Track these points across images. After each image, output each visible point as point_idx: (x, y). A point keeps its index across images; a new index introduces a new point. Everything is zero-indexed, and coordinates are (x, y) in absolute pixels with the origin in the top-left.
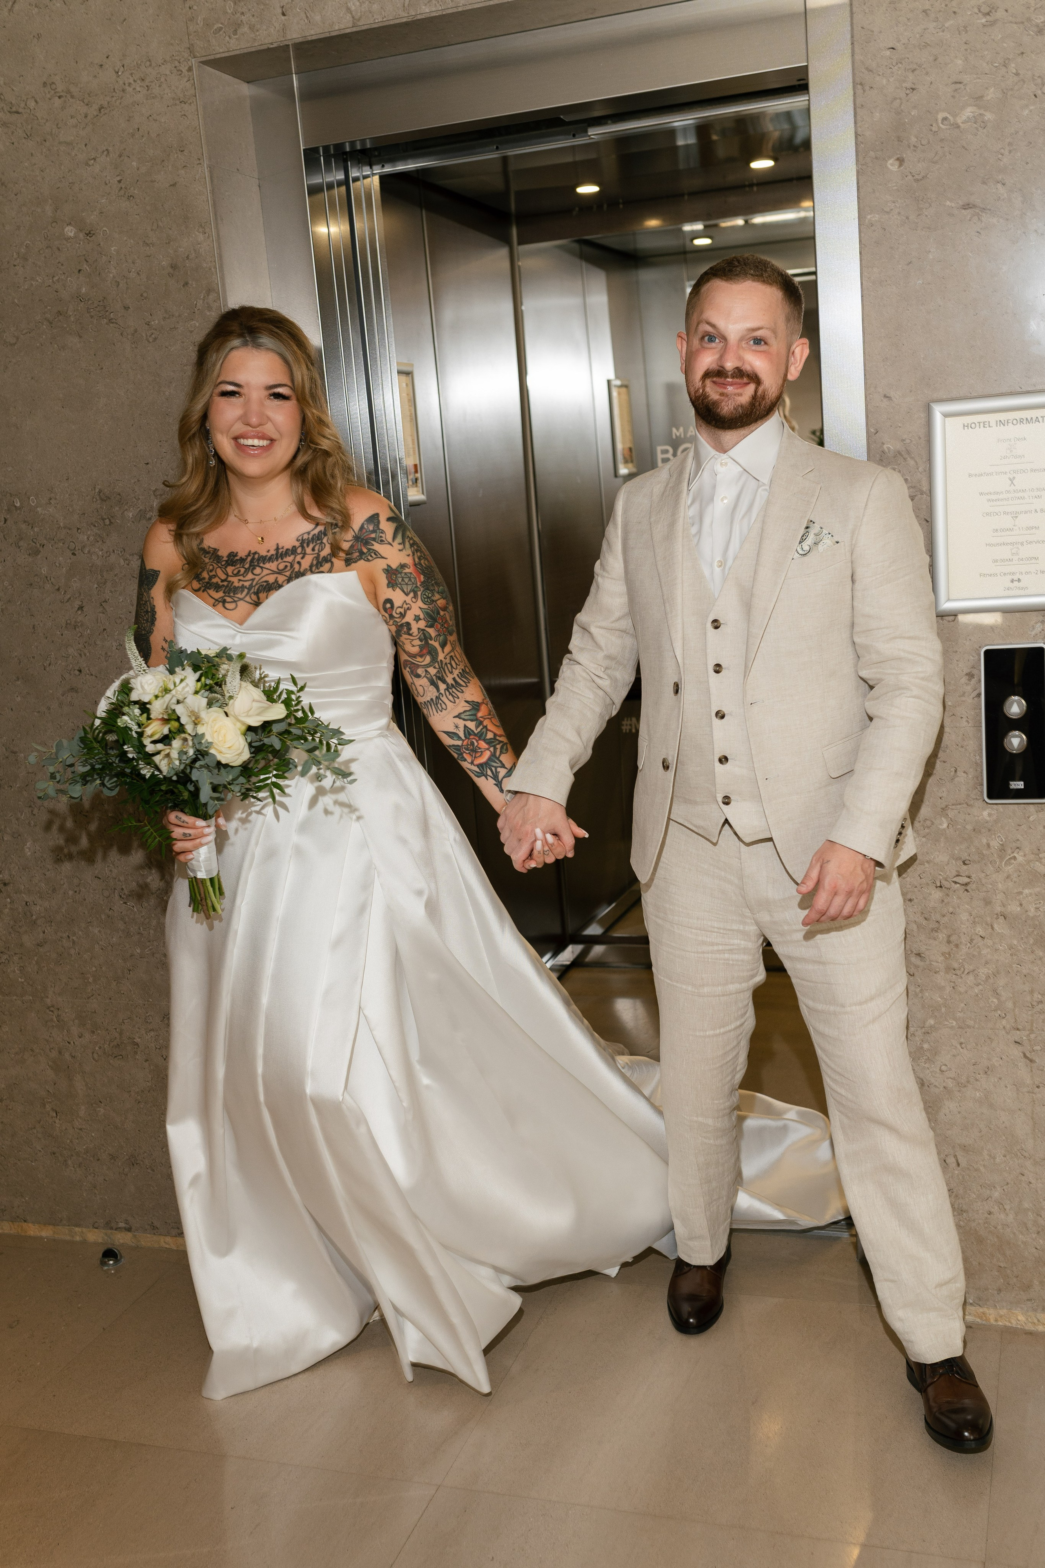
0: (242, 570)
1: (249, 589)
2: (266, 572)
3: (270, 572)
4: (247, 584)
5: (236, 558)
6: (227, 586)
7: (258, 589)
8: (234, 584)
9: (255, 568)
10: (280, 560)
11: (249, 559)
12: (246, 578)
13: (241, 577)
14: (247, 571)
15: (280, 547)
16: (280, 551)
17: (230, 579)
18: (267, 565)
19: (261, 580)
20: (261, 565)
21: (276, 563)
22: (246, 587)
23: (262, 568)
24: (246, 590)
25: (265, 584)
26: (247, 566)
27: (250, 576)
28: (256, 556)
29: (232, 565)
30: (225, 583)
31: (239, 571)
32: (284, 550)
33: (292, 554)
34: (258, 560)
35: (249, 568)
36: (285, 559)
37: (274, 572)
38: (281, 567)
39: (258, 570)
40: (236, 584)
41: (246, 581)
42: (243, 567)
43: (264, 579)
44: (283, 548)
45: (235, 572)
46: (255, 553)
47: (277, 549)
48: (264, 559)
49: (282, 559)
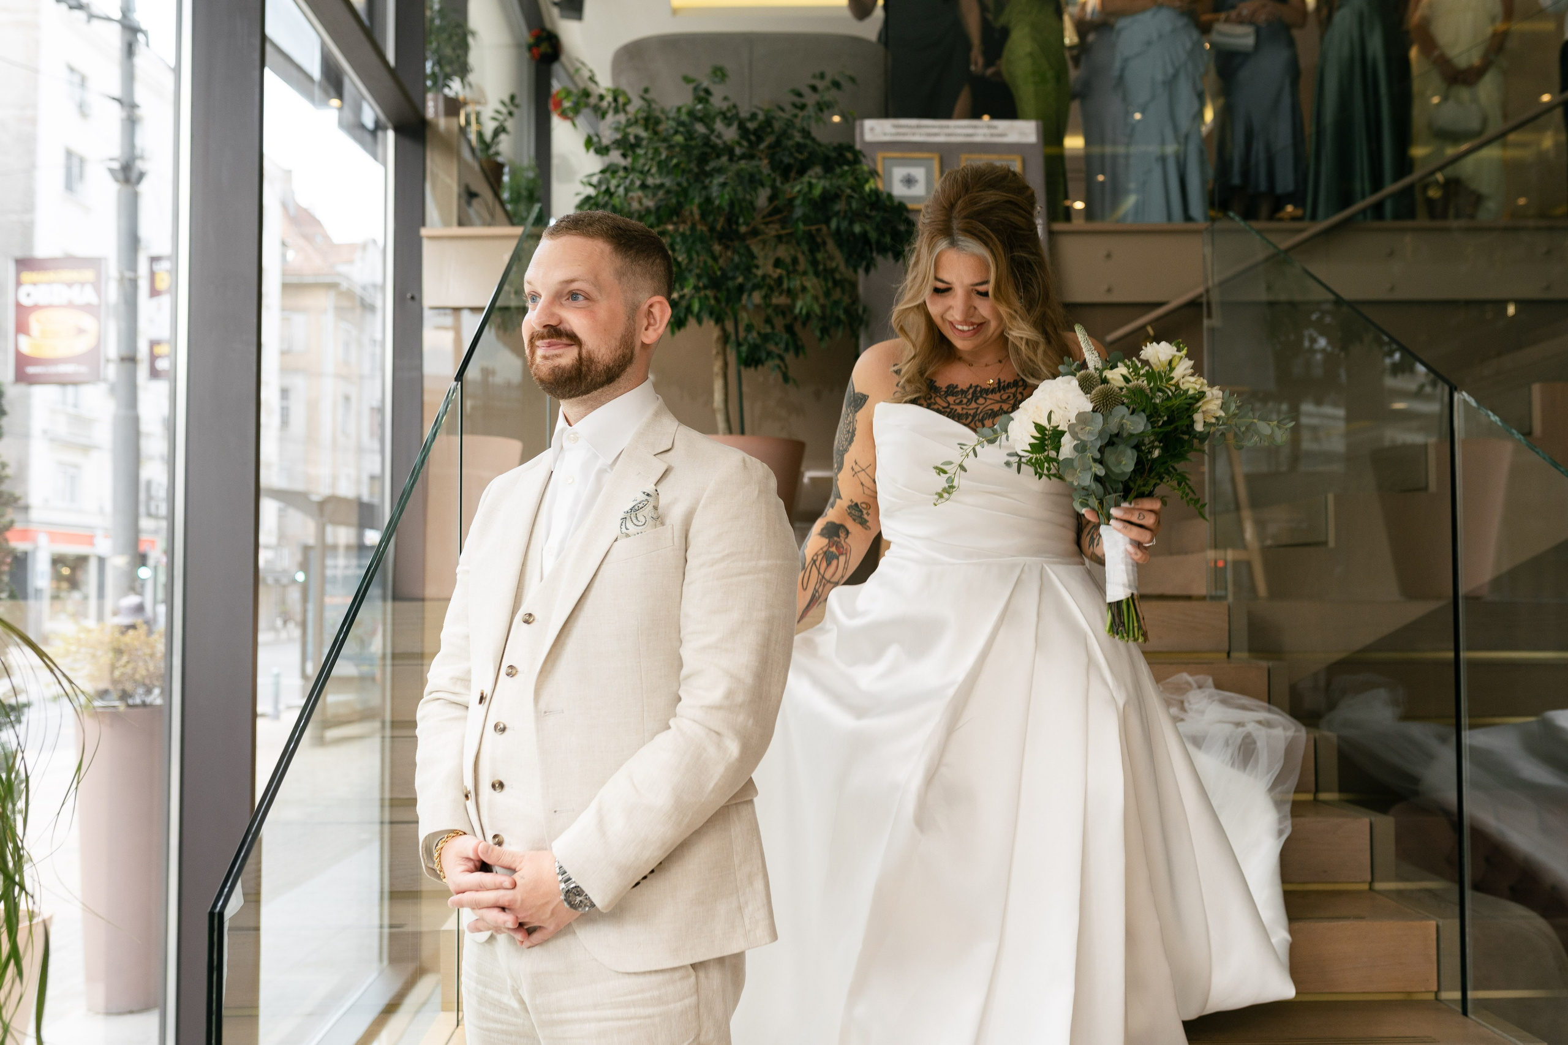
0: (965, 401)
1: (974, 416)
2: (989, 402)
3: (993, 401)
4: (972, 412)
5: (956, 390)
6: (950, 412)
7: (983, 417)
8: (957, 411)
9: (977, 399)
10: (1002, 392)
11: (971, 391)
12: (970, 407)
13: (965, 406)
14: (969, 401)
15: (1002, 381)
16: (1002, 385)
17: (951, 407)
18: (990, 396)
19: (985, 409)
20: (984, 396)
21: (998, 395)
22: (970, 414)
23: (985, 399)
24: (970, 418)
25: (990, 412)
26: (970, 397)
27: (973, 405)
28: (979, 389)
29: (953, 395)
30: (948, 410)
31: (961, 401)
32: (1006, 383)
33: (1014, 386)
34: (981, 391)
35: (972, 398)
36: (1007, 391)
37: (998, 402)
38: (1005, 397)
39: (981, 401)
40: (960, 412)
41: (970, 409)
42: (965, 397)
43: (989, 408)
44: (1004, 382)
45: (957, 401)
46: (977, 386)
47: (999, 382)
48: (987, 391)
49: (1004, 391)
